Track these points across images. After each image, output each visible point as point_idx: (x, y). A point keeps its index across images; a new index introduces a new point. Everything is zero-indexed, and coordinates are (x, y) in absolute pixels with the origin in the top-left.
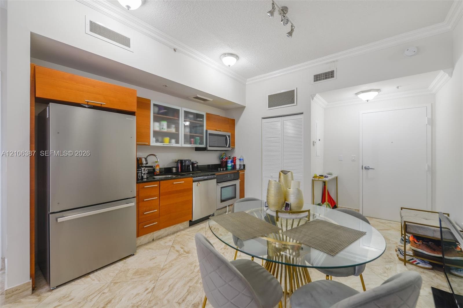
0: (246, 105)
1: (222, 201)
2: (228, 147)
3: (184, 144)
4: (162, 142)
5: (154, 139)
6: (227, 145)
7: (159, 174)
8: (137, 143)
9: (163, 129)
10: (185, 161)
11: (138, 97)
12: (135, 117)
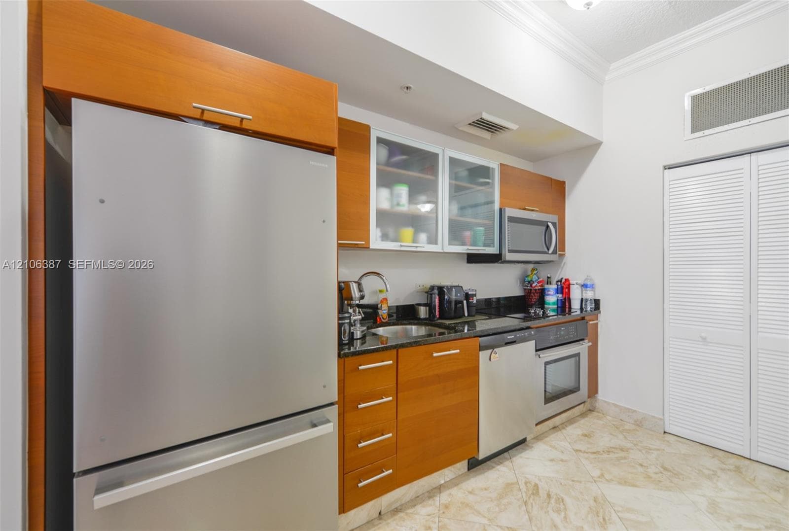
0: (604, 139)
1: (549, 399)
2: (553, 253)
3: (449, 245)
4: (396, 240)
5: (379, 233)
6: (548, 250)
7: (386, 322)
8: (339, 242)
9: (398, 204)
10: (450, 288)
11: (341, 120)
12: (335, 158)
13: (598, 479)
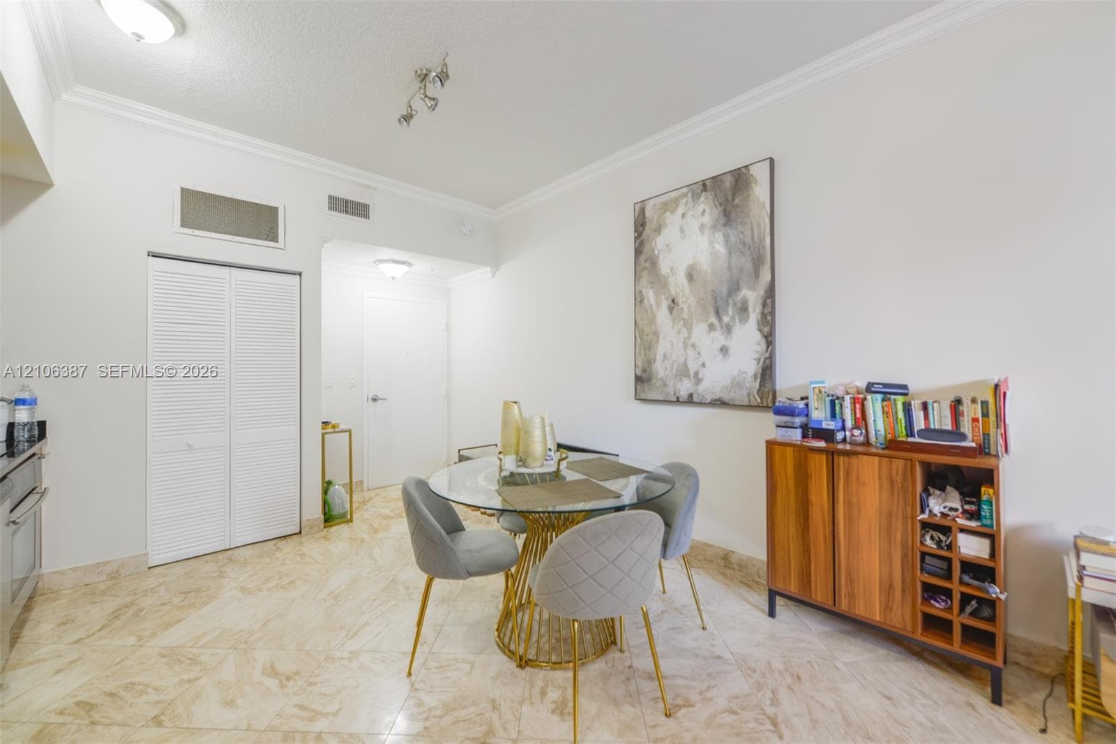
0: (56, 182)
13: (141, 643)
